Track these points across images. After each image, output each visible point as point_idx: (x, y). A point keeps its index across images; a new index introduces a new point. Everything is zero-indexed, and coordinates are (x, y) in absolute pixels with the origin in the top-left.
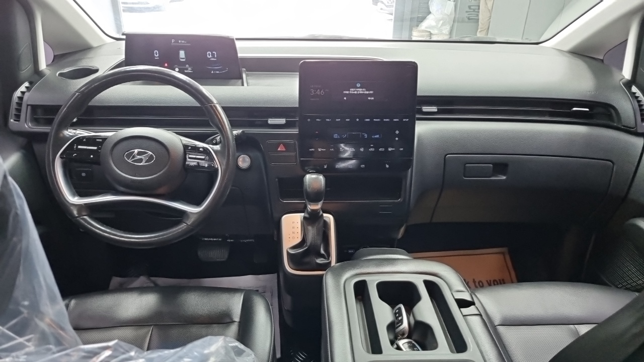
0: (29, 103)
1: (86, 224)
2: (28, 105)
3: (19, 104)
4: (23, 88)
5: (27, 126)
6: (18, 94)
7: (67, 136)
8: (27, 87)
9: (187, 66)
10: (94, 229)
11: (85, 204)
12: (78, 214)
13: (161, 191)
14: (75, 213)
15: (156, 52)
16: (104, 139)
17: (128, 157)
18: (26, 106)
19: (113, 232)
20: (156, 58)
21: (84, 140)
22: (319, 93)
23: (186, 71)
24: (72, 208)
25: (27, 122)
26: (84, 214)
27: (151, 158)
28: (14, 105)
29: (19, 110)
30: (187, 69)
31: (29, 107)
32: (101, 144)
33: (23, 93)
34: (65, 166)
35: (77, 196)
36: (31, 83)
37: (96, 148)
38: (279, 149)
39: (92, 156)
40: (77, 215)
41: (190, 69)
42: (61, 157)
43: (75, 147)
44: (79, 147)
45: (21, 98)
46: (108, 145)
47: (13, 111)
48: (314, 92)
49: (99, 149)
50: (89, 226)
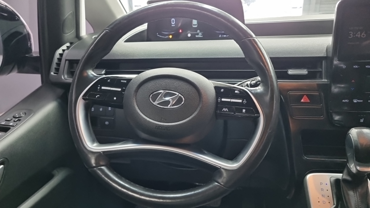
0: (67, 58)
1: (103, 176)
2: (66, 60)
3: (60, 60)
4: (64, 47)
5: (63, 78)
6: (60, 51)
7: (91, 76)
8: (67, 47)
9: (198, 31)
10: (111, 182)
11: (104, 152)
12: (96, 163)
13: (187, 140)
14: (93, 161)
15: (173, 20)
16: (129, 80)
17: (154, 98)
18: (65, 60)
19: (132, 188)
20: (172, 26)
21: (109, 81)
22: (359, 36)
23: (197, 36)
24: (90, 156)
25: (64, 74)
26: (102, 163)
27: (179, 100)
28: (55, 60)
29: (58, 65)
30: (198, 34)
31: (67, 62)
32: (126, 85)
33: (64, 50)
34: (87, 108)
35: (96, 142)
36: (71, 43)
37: (120, 90)
38: (302, 101)
39: (115, 98)
40: (94, 165)
41: (200, 34)
42: (84, 98)
43: (99, 88)
44: (103, 88)
45: (61, 55)
46: (132, 87)
47: (54, 66)
48: (353, 35)
49: (123, 90)
50: (106, 179)
